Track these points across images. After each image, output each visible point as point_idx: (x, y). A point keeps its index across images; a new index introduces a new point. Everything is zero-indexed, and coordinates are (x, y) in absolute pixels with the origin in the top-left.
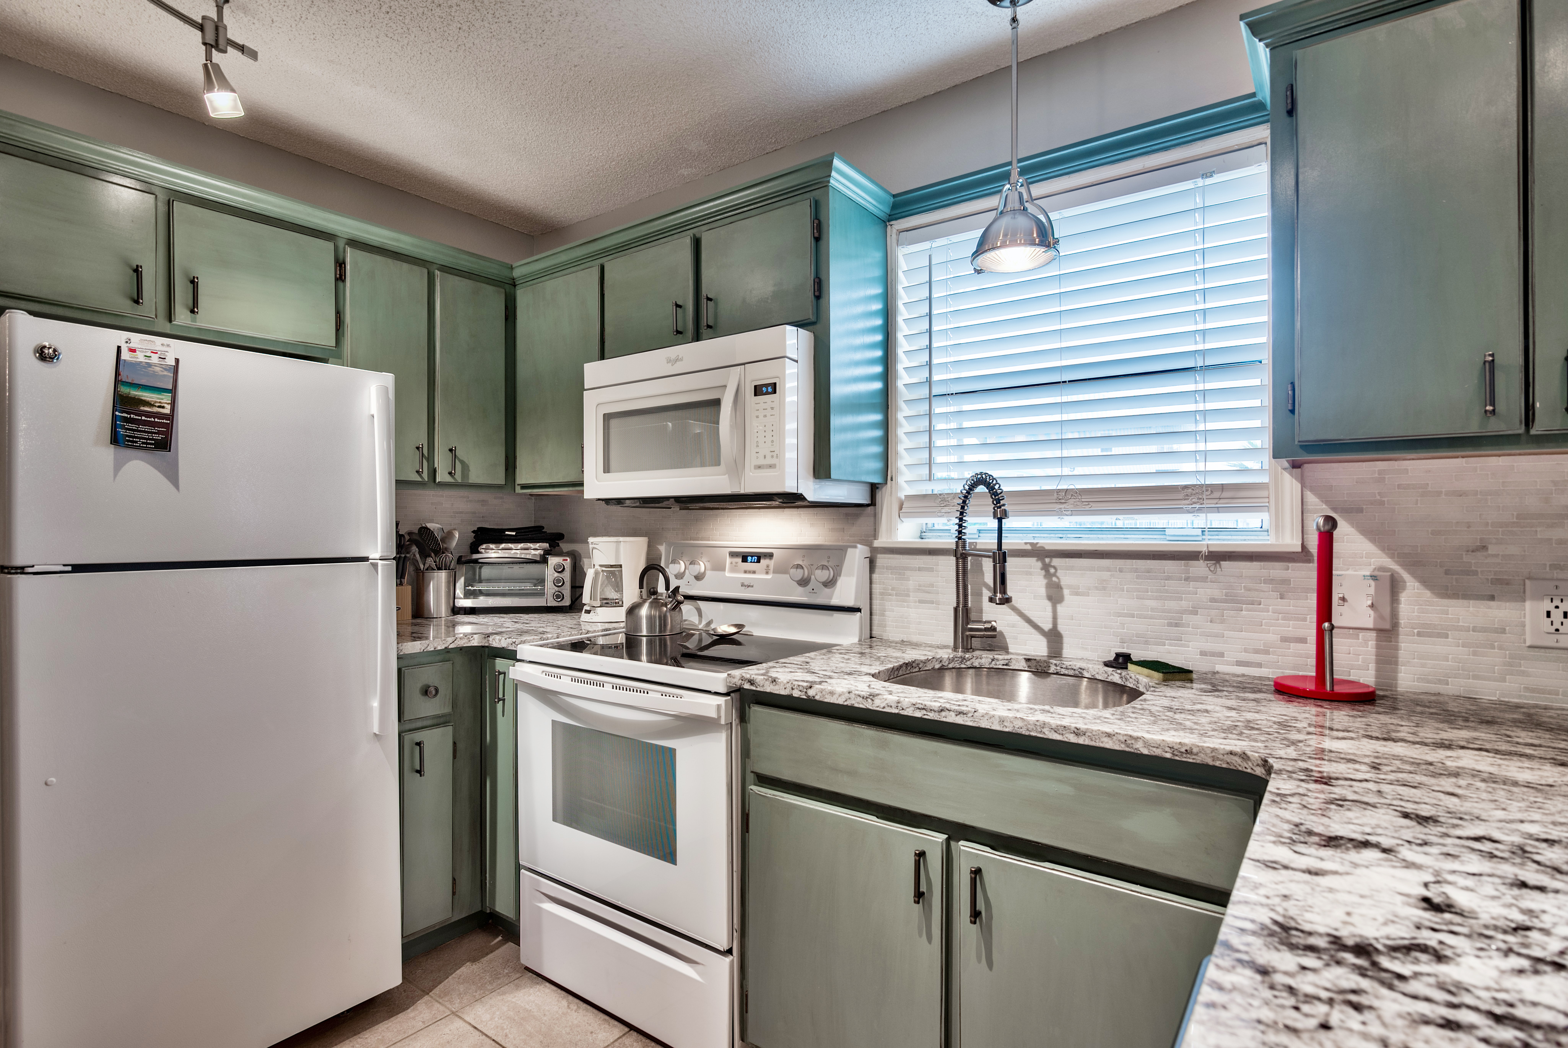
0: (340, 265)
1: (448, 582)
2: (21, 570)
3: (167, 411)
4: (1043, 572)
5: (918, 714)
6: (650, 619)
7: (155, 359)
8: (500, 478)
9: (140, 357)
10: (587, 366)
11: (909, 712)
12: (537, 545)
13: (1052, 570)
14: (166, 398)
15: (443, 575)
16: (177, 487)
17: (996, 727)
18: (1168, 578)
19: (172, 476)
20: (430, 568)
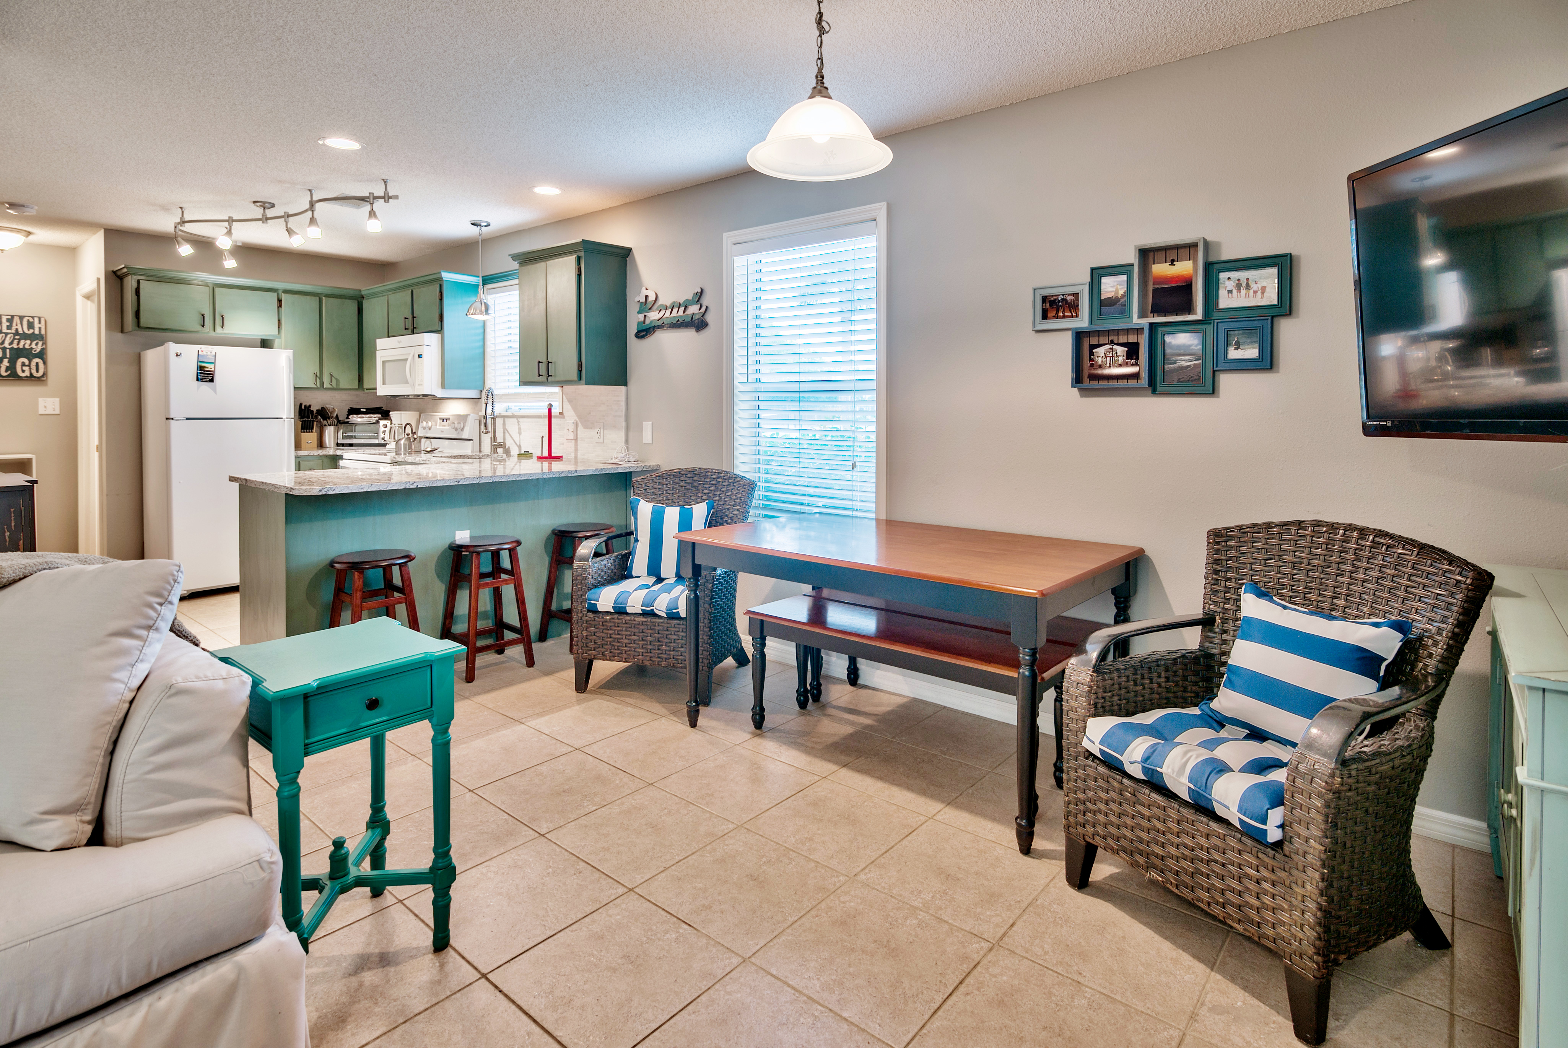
0: (280, 301)
1: (335, 432)
2: (172, 419)
3: (213, 369)
6: (405, 444)
7: (209, 353)
8: (356, 385)
9: (204, 353)
10: (377, 340)
12: (376, 415)
14: (212, 366)
15: (332, 428)
16: (216, 393)
19: (215, 391)
20: (325, 425)
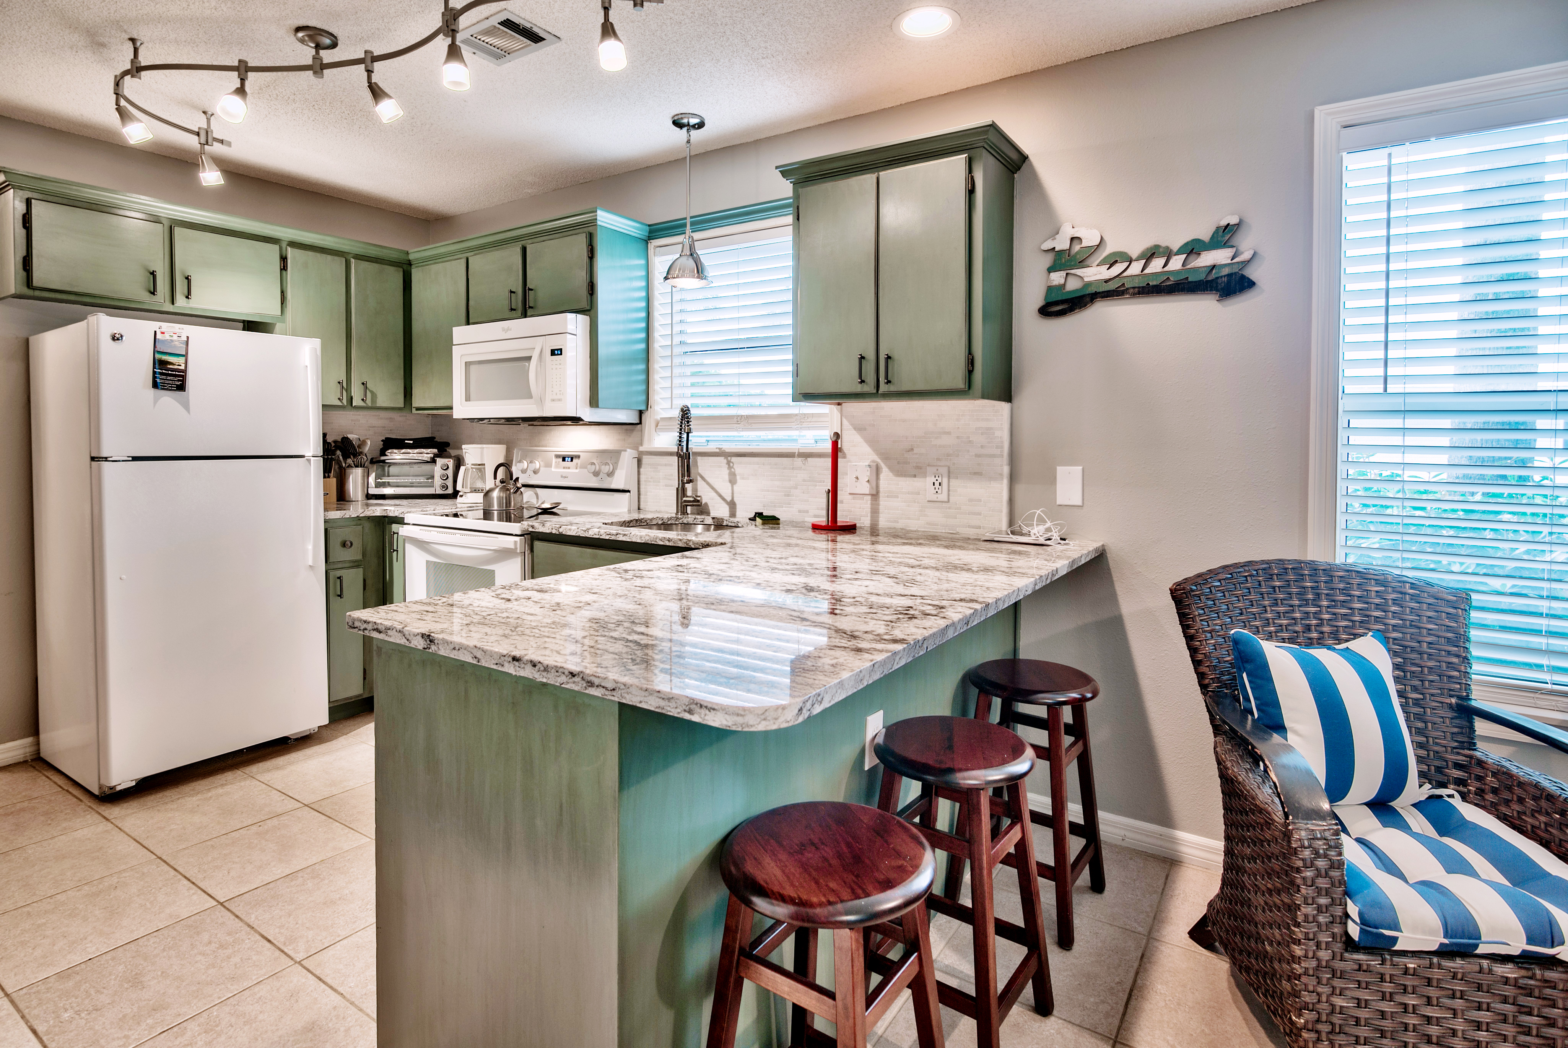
0: (284, 259)
1: (363, 476)
2: (106, 459)
3: (183, 367)
4: (727, 466)
5: (607, 538)
6: (499, 499)
7: (175, 337)
8: (401, 404)
9: (167, 337)
10: (454, 329)
11: (604, 537)
12: (429, 450)
13: (731, 465)
14: (181, 360)
15: (359, 471)
16: (189, 412)
17: (639, 541)
18: (785, 468)
19: (186, 406)
20: (350, 466)
